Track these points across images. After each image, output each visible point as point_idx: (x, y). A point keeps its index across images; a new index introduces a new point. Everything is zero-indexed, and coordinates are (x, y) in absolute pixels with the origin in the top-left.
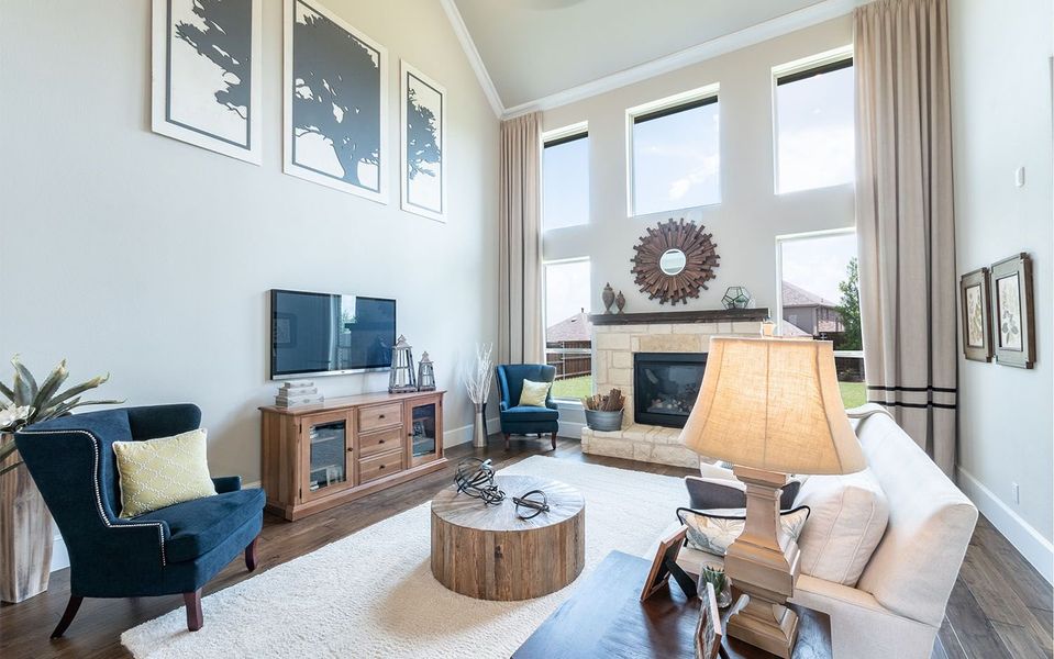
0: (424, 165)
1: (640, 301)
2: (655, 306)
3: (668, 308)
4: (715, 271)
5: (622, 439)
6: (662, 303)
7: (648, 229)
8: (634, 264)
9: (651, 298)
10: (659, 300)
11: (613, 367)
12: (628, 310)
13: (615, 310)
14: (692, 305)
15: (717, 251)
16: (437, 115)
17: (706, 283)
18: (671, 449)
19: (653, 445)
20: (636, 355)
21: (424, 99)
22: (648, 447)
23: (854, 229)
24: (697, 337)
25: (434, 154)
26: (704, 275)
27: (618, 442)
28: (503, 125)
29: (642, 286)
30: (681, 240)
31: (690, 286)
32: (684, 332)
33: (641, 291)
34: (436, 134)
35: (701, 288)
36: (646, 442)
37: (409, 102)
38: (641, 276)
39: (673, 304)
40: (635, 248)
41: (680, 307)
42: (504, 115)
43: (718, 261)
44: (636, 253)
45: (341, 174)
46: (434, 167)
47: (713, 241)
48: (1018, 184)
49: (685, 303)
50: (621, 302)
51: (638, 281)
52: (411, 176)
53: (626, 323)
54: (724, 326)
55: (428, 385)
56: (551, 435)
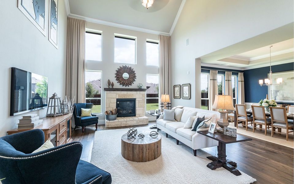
0: (54, 24)
1: (117, 85)
2: (121, 87)
3: (124, 87)
4: (135, 80)
5: (118, 122)
6: (123, 86)
7: (120, 67)
8: (116, 75)
9: (120, 85)
10: (122, 85)
11: (111, 103)
12: (114, 87)
13: (111, 87)
14: (130, 87)
15: (136, 75)
17: (133, 82)
18: (130, 122)
19: (126, 121)
20: (117, 99)
22: (125, 122)
23: (159, 75)
24: (133, 95)
25: (56, 21)
26: (133, 80)
27: (117, 123)
28: (68, 19)
29: (118, 81)
30: (128, 71)
31: (130, 82)
32: (130, 93)
33: (118, 82)
35: (132, 83)
36: (124, 121)
38: (118, 79)
39: (126, 87)
40: (116, 71)
41: (127, 87)
42: (69, 15)
43: (136, 77)
44: (116, 72)
46: (56, 26)
47: (135, 72)
48: (188, 73)
49: (128, 86)
50: (113, 85)
51: (117, 80)
52: (51, 27)
53: (115, 91)
54: (138, 92)
55: (66, 112)
56: (95, 124)
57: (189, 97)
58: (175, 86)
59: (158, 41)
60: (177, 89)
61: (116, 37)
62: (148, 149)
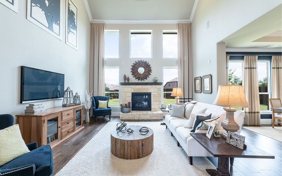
0: (72, 30)
1: (133, 80)
2: (137, 81)
3: (140, 81)
4: (151, 73)
5: (132, 115)
6: (138, 80)
7: (135, 62)
8: (131, 70)
9: (136, 79)
10: (138, 79)
11: (126, 96)
12: (130, 82)
13: (127, 81)
14: (146, 81)
15: (151, 69)
16: (76, 15)
17: (149, 76)
18: (144, 116)
19: (139, 115)
20: (132, 93)
21: (73, 8)
22: (138, 116)
23: (177, 67)
24: (147, 89)
25: (75, 27)
26: (149, 74)
27: (130, 116)
28: (91, 24)
29: (133, 76)
30: (143, 65)
31: (145, 76)
32: (145, 87)
33: (133, 77)
34: (75, 21)
35: (148, 77)
36: (138, 115)
37: (69, 7)
38: (133, 73)
39: (141, 81)
40: (132, 66)
41: (143, 81)
42: (92, 21)
43: (151, 71)
44: (132, 67)
45: (48, 26)
46: (75, 31)
47: (151, 66)
48: (209, 63)
49: (144, 80)
50: (128, 79)
51: (132, 74)
52: (68, 33)
53: (130, 85)
54: (154, 86)
55: (78, 103)
56: (109, 116)
57: (210, 91)
58: (195, 79)
59: (176, 31)
60: (198, 82)
61: (132, 33)
62: (130, 146)
